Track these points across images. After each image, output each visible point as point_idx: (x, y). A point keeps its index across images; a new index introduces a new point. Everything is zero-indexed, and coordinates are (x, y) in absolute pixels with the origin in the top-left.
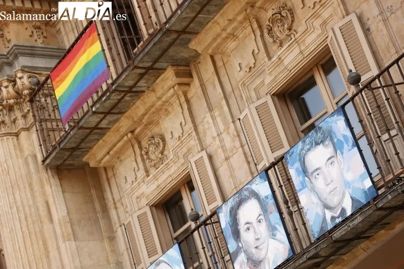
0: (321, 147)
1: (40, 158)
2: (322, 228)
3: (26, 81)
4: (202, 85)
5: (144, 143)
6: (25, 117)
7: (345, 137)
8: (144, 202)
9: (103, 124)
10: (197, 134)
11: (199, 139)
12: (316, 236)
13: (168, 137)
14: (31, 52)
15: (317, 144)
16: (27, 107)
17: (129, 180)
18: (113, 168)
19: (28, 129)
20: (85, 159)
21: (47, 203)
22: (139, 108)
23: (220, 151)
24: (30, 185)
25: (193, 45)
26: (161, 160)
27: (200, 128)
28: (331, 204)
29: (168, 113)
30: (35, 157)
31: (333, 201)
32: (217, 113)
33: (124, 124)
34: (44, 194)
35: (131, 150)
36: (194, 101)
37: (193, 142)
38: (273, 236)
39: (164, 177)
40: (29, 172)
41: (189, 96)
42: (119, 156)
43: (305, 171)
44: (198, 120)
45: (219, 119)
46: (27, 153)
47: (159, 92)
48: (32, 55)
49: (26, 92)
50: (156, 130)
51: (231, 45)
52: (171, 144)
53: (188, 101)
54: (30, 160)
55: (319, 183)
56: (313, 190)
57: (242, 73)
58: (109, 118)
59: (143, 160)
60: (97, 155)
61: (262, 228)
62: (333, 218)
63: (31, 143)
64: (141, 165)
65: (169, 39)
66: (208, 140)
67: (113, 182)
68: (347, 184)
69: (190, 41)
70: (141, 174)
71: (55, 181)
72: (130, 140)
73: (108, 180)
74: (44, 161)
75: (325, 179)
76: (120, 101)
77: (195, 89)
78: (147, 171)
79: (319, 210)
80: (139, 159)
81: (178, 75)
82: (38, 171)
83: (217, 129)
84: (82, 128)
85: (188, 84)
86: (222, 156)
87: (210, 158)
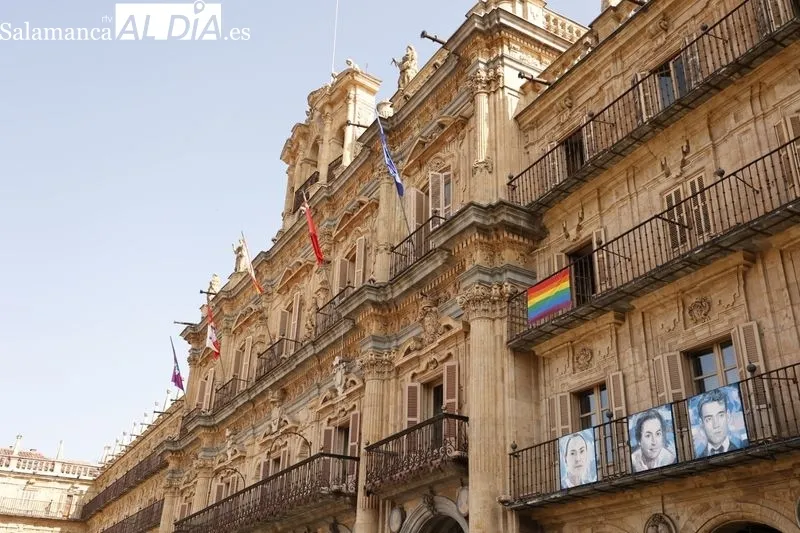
0: (716, 403)
1: (505, 339)
2: (703, 454)
3: (509, 288)
4: (630, 329)
5: (577, 351)
6: (501, 310)
7: (736, 403)
8: (566, 388)
9: (554, 332)
10: (618, 358)
11: (619, 362)
12: (697, 457)
13: (596, 353)
14: (516, 270)
15: (714, 400)
16: (504, 305)
17: (560, 371)
18: (549, 359)
19: (501, 319)
20: (533, 349)
21: (503, 370)
22: (582, 329)
23: (632, 375)
24: (495, 354)
25: (633, 303)
26: (587, 367)
27: (622, 355)
28: (714, 441)
29: (600, 338)
30: (502, 337)
31: (717, 439)
32: (637, 350)
33: (568, 335)
34: (502, 362)
35: (566, 352)
36: (621, 337)
37: (614, 363)
38: (666, 447)
39: (586, 378)
40: (496, 346)
41: (619, 332)
42: (557, 354)
43: (700, 414)
44: (622, 349)
45: (637, 355)
46: (497, 333)
47: (600, 323)
48: (515, 272)
49: (507, 295)
50: (588, 345)
51: (660, 310)
52: (597, 358)
53: (617, 335)
54: (498, 339)
55: (709, 425)
56: (703, 428)
57: (663, 331)
58: (560, 330)
59: (573, 362)
60: (543, 349)
61: (659, 440)
62: (713, 450)
63: (502, 328)
64: (571, 365)
65: (619, 296)
66: (625, 365)
67: (547, 367)
68: (729, 433)
69: (632, 299)
70: (570, 370)
71: (511, 357)
72: (568, 347)
73: (544, 365)
74: (508, 343)
75: (714, 424)
76: (571, 322)
77: (625, 329)
78: (574, 369)
79: (704, 442)
80: (571, 361)
81: (616, 317)
82: (501, 347)
83: (634, 360)
84: (541, 331)
85: (620, 325)
86: (633, 379)
87: (624, 377)
